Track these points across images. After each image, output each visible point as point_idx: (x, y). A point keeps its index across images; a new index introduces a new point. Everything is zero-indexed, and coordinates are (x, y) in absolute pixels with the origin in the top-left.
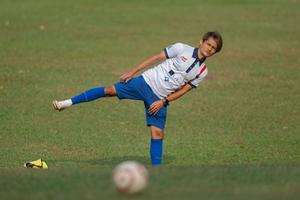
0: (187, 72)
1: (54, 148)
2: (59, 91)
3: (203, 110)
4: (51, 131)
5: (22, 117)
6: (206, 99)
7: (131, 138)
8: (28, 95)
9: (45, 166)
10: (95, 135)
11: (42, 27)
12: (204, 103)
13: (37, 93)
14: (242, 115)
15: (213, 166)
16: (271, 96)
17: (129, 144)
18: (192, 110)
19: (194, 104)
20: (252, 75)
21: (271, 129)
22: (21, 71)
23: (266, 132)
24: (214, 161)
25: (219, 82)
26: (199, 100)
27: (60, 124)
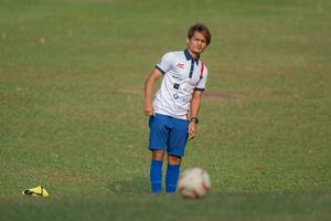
0: (190, 77)
1: (56, 174)
2: (61, 110)
3: (220, 132)
4: (53, 154)
5: (20, 140)
6: (223, 121)
7: (140, 162)
8: (27, 115)
9: (45, 193)
10: (101, 159)
11: (43, 41)
12: (221, 124)
13: (37, 112)
14: (262, 138)
15: (231, 194)
16: (295, 116)
17: (138, 170)
18: (208, 132)
19: (209, 125)
20: (274, 93)
21: (295, 152)
22: (18, 89)
23: (289, 156)
24: (232, 189)
25: (238, 101)
26: (215, 121)
27: (62, 147)
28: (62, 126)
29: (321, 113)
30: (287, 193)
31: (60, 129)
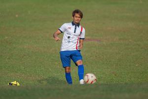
1: (23, 75)
2: (25, 47)
3: (96, 56)
4: (21, 67)
5: (7, 60)
8: (10, 49)
9: (18, 84)
12: (97, 53)
13: (15, 48)
14: (115, 59)
16: (130, 50)
17: (60, 74)
18: (91, 57)
19: (92, 54)
20: (120, 39)
21: (130, 66)
22: (6, 38)
23: (127, 68)
24: (102, 82)
25: (104, 43)
26: (94, 52)
27: (25, 63)
28: (26, 54)
29: (141, 48)
30: (126, 84)
31: (25, 55)
